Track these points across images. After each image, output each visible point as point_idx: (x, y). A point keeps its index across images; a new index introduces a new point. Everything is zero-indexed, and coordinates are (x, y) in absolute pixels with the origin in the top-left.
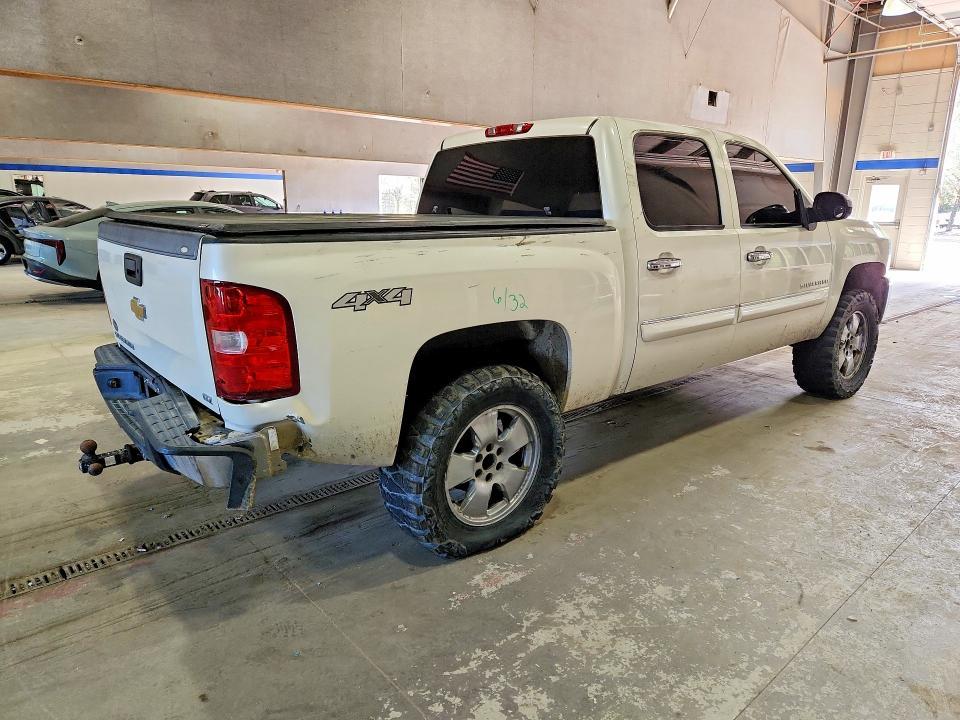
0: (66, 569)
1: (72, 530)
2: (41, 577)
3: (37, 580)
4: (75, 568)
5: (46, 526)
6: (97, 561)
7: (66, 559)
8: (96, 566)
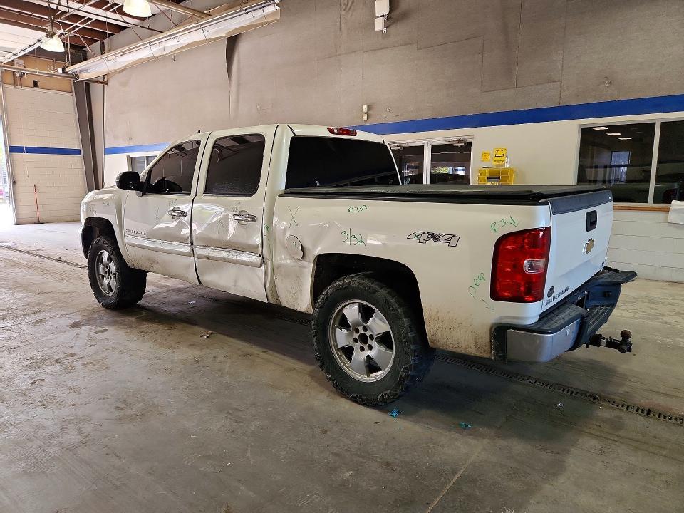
0: (645, 414)
1: (621, 433)
2: (662, 418)
3: (665, 417)
4: (640, 411)
5: (636, 448)
6: (625, 408)
7: (641, 418)
8: (628, 406)
